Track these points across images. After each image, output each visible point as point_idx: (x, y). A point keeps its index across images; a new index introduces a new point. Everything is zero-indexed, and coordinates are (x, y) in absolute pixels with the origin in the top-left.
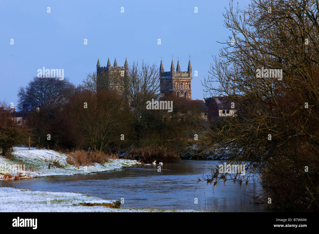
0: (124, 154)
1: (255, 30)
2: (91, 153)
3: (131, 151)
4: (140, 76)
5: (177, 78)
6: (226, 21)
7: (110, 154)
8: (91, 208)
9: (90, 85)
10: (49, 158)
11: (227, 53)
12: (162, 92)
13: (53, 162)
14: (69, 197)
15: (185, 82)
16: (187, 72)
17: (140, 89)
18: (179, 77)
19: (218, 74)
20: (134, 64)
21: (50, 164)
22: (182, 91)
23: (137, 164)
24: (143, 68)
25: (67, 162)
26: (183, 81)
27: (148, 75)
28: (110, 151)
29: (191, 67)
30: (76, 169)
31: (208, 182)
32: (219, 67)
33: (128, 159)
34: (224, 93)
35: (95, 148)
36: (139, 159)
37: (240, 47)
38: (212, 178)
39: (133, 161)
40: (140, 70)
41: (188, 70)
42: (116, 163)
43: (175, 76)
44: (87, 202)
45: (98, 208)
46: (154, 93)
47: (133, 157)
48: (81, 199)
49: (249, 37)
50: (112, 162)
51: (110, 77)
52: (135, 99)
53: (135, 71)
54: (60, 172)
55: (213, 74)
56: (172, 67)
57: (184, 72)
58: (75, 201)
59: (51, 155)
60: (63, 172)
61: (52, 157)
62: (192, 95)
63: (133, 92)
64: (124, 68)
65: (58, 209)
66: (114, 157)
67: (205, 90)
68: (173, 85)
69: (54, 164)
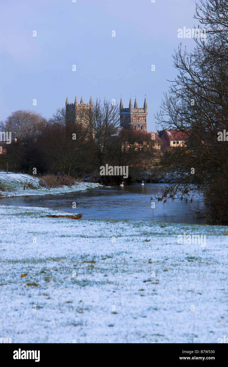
0: (88, 178)
1: (200, 70)
2: (60, 177)
3: (95, 176)
4: (103, 111)
5: (135, 114)
6: (175, 62)
7: (76, 178)
8: (55, 219)
9: (59, 119)
10: (23, 180)
11: (175, 90)
12: (121, 125)
13: (28, 184)
14: (38, 210)
15: (142, 117)
16: (143, 109)
17: (102, 122)
18: (137, 113)
19: (169, 109)
20: (97, 101)
21: (25, 186)
22: (139, 125)
23: (99, 187)
24: (105, 105)
25: (40, 185)
26: (140, 116)
27: (109, 110)
28: (77, 175)
29: (146, 104)
30: (47, 190)
31: (158, 201)
32: (169, 103)
33: (91, 182)
34: (173, 125)
35: (64, 173)
36: (101, 182)
37: (186, 85)
38: (162, 197)
39: (96, 184)
40: (102, 106)
41: (144, 107)
42: (81, 185)
43: (133, 111)
44: (53, 214)
45: (61, 219)
46: (114, 126)
47: (96, 180)
48: (48, 212)
49: (194, 76)
50: (78, 184)
51: (77, 113)
52: (98, 131)
53: (98, 107)
54: (33, 193)
55: (164, 108)
56: (130, 104)
57: (140, 109)
58: (42, 213)
59: (26, 178)
60: (36, 193)
61: (26, 180)
62: (147, 128)
63: (96, 125)
64: (89, 105)
65: (28, 220)
66: (80, 181)
67: (157, 122)
68: (131, 120)
69: (28, 186)
